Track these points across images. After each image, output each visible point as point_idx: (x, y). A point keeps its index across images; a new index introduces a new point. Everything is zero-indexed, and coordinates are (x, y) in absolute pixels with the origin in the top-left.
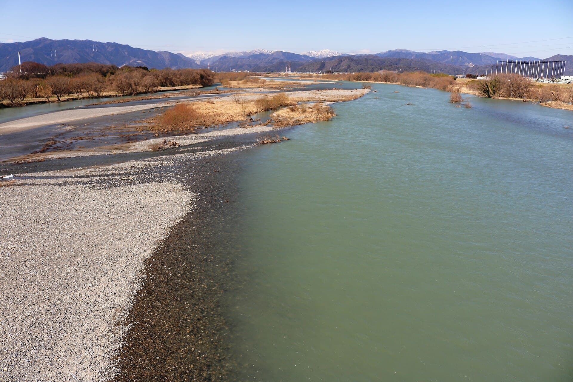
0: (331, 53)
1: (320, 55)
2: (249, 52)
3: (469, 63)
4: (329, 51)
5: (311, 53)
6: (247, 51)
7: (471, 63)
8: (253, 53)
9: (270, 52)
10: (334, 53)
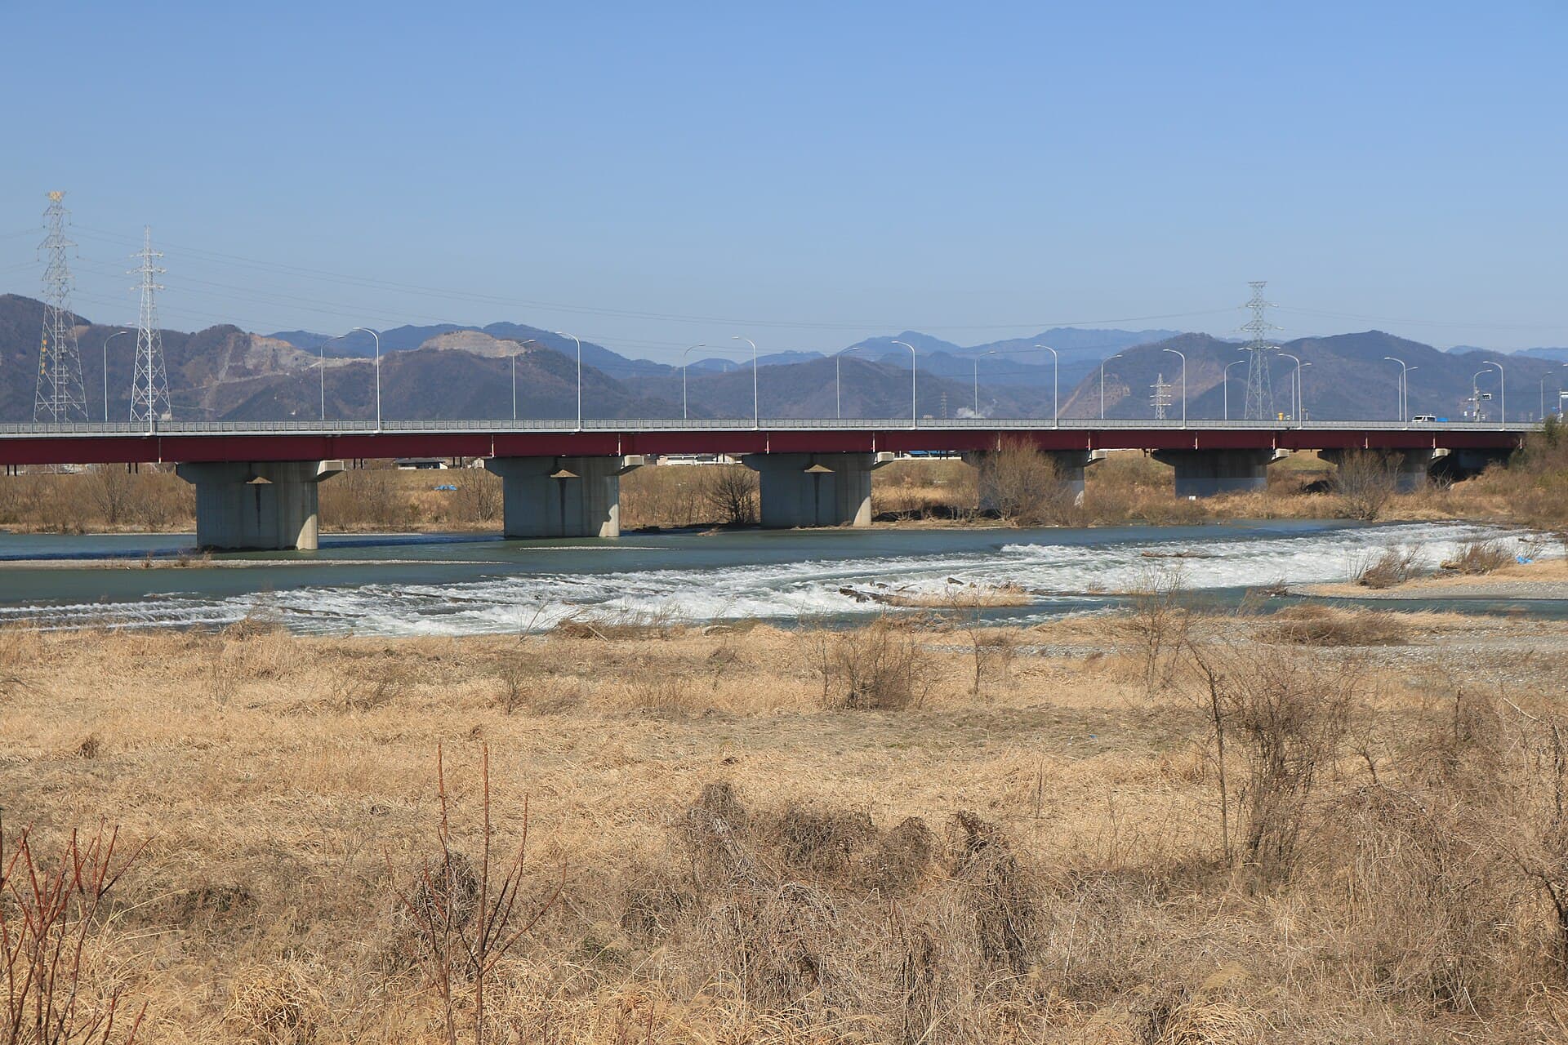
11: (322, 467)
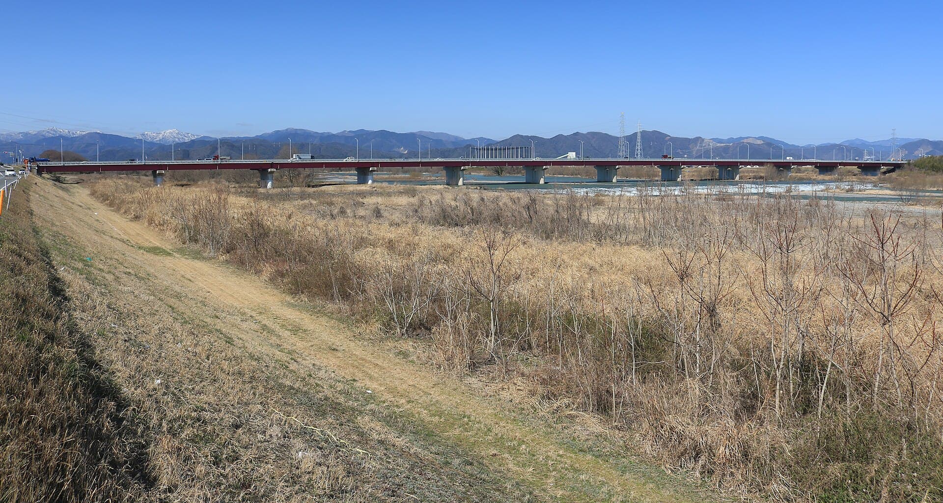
0: (181, 135)
1: (163, 138)
2: (35, 133)
3: (400, 148)
4: (177, 132)
5: (147, 135)
6: (30, 132)
7: (402, 148)
8: (43, 135)
9: (73, 134)
10: (186, 135)
11: (617, 167)
